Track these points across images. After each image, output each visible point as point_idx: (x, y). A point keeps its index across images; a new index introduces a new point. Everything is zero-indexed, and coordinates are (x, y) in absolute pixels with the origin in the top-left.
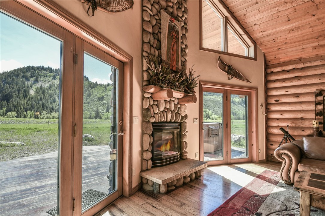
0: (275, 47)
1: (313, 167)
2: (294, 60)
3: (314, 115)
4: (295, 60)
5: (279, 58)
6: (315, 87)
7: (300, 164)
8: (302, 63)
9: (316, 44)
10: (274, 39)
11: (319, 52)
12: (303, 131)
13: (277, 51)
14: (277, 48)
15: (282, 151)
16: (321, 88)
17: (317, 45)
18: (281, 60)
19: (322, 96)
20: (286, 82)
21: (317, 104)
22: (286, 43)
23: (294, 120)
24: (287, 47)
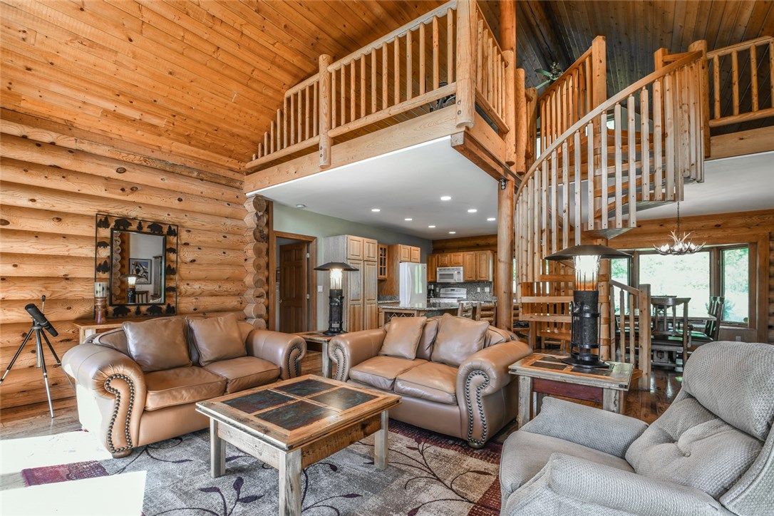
0: (19, 56)
1: (176, 390)
2: (55, 120)
3: (94, 270)
4: (59, 121)
5: (19, 96)
6: (97, 204)
7: (151, 393)
8: (73, 136)
9: (110, 106)
10: (24, 32)
11: (110, 128)
12: (69, 308)
13: (21, 71)
14: (26, 64)
15: (111, 372)
16: (108, 209)
17: (113, 110)
18: (23, 104)
19: (108, 227)
20: (31, 174)
21: (100, 244)
22: (52, 64)
23: (47, 282)
24: (51, 75)
